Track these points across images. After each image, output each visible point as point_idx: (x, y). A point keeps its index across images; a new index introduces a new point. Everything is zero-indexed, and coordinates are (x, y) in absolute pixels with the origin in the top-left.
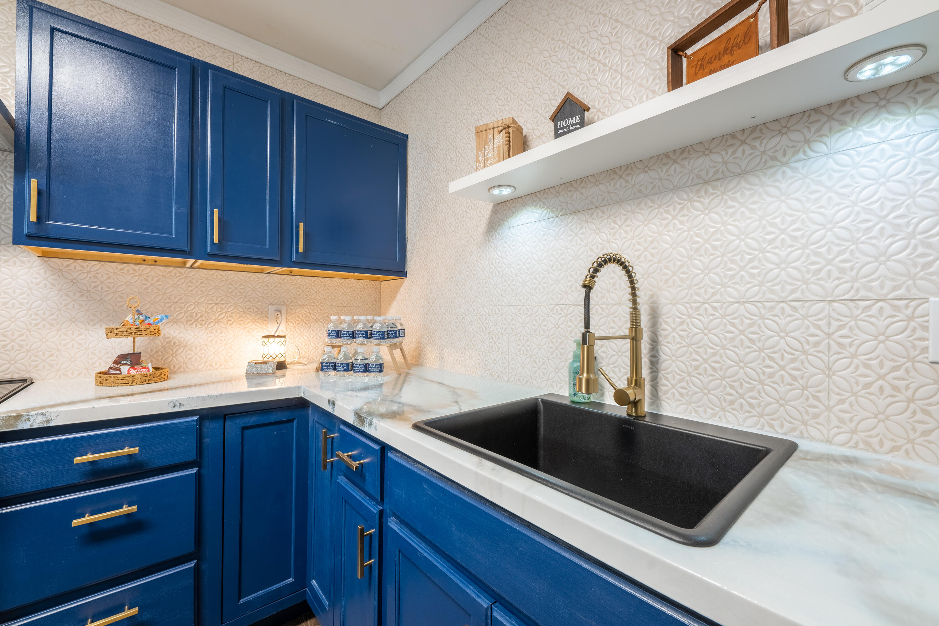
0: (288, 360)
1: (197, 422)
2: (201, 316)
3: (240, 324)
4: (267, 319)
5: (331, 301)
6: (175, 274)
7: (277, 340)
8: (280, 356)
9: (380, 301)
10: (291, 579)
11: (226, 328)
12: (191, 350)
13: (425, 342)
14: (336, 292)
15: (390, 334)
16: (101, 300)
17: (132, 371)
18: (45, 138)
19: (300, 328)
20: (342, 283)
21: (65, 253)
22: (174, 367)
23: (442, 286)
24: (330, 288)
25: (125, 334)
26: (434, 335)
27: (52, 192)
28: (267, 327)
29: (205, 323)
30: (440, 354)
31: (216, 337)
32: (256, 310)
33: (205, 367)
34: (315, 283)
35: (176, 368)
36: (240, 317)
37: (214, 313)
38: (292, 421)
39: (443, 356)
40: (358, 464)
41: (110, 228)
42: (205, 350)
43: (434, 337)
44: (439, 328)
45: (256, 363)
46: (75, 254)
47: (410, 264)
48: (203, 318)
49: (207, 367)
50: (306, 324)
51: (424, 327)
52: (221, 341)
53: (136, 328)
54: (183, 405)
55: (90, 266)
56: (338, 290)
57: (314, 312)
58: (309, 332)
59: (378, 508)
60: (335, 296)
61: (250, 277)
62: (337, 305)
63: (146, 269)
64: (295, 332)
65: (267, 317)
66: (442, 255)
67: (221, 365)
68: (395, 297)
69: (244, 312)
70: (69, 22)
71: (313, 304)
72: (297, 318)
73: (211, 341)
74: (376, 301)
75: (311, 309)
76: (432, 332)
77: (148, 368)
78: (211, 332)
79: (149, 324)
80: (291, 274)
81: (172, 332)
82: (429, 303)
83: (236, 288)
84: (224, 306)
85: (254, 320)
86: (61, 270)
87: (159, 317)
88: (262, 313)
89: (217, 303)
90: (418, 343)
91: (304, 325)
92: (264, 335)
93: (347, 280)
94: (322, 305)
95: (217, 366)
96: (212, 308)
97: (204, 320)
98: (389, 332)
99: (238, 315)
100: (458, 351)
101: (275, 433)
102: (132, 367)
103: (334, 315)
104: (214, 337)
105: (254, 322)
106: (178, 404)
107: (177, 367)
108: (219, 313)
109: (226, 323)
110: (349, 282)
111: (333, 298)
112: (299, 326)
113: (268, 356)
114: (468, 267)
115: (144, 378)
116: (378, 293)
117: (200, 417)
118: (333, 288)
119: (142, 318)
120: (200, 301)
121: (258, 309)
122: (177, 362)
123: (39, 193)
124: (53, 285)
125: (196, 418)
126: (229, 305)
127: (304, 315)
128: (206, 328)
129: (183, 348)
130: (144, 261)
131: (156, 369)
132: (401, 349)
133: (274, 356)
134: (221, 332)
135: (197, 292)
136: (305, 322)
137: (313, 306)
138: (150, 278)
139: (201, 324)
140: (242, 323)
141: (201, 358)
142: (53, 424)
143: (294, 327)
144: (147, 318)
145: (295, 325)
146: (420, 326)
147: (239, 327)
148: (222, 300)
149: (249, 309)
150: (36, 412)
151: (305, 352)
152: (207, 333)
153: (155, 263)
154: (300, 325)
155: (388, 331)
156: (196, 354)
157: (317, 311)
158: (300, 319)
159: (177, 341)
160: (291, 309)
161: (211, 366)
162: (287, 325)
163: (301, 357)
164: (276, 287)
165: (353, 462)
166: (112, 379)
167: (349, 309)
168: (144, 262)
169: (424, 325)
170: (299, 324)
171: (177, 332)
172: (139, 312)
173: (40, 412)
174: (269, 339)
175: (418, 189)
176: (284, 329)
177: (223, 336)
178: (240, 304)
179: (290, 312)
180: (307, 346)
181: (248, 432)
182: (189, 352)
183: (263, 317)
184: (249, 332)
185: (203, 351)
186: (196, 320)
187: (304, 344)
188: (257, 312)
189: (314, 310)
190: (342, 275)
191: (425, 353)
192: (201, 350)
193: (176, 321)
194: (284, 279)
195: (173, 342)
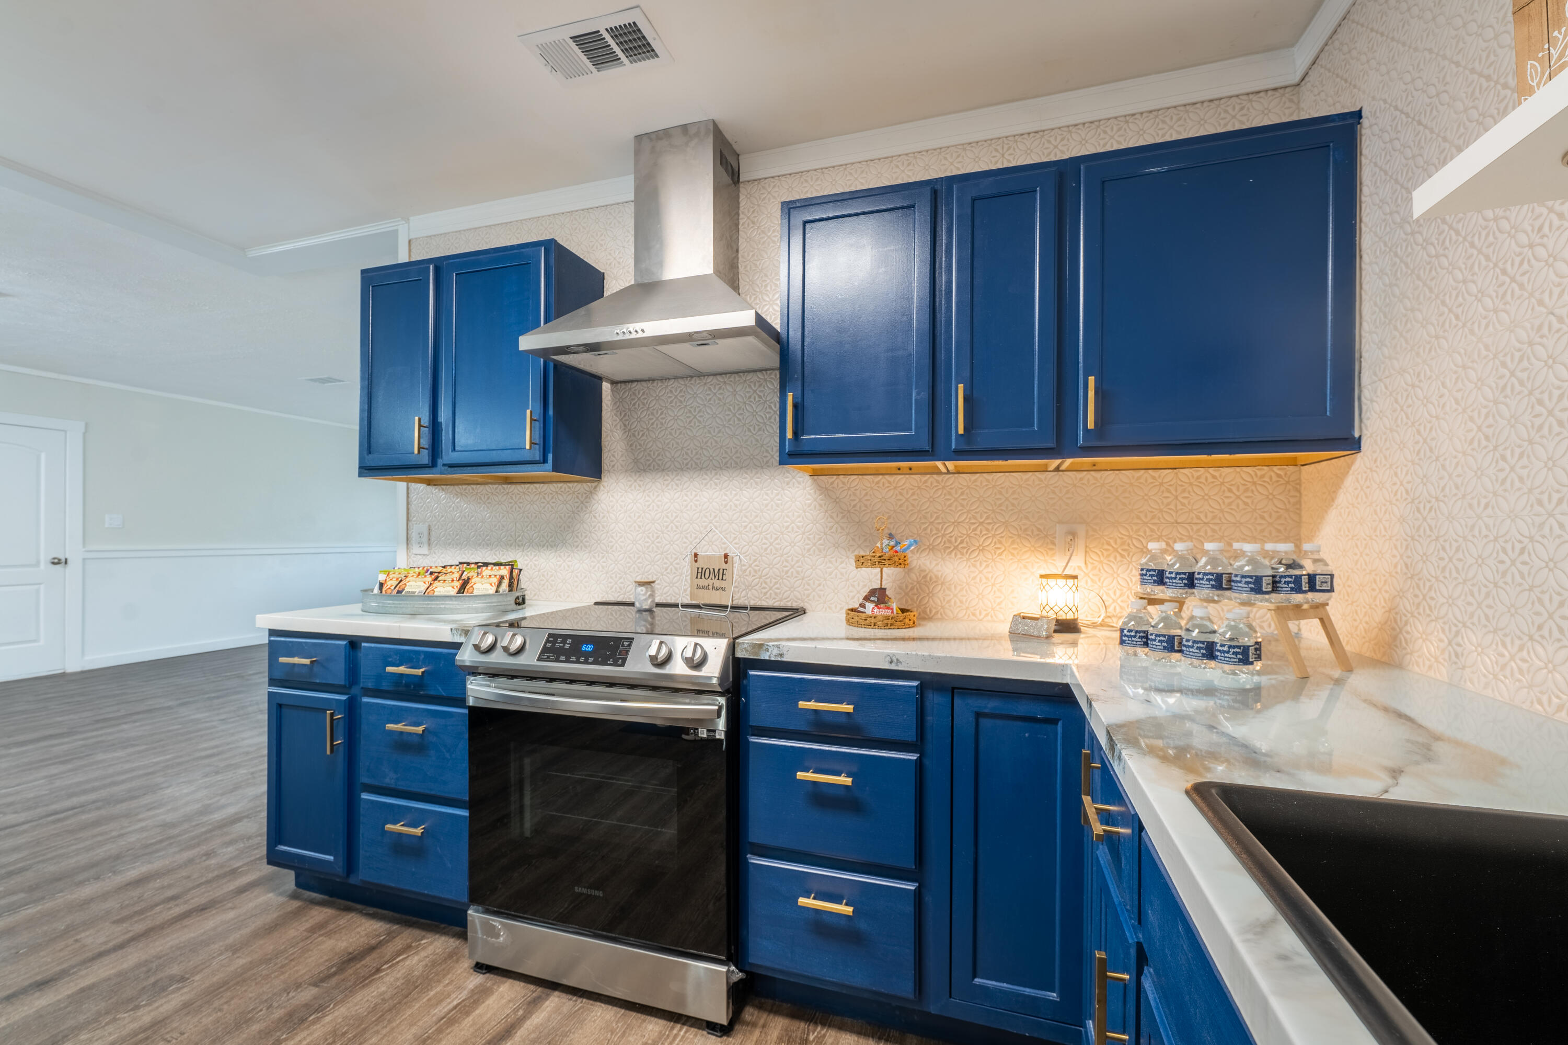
0: (1083, 618)
1: (917, 689)
2: (962, 542)
3: (1013, 555)
4: (1053, 547)
5: (1174, 514)
6: (932, 484)
7: (1061, 582)
8: (1066, 609)
9: (1300, 509)
10: (1055, 995)
11: (993, 560)
12: (949, 589)
13: (1409, 608)
14: (1186, 495)
15: (1280, 582)
16: (860, 521)
17: (876, 610)
18: (799, 347)
19: (1112, 564)
20: (1198, 478)
21: (828, 469)
22: (931, 611)
23: (1457, 464)
24: (1172, 489)
25: (869, 563)
26: (1433, 594)
27: (805, 404)
28: (1054, 560)
29: (967, 552)
30: (1450, 643)
31: (981, 572)
32: (1036, 532)
33: (966, 617)
34: (1141, 481)
35: (933, 614)
36: (1013, 542)
37: (977, 537)
38: (1054, 722)
39: (1459, 650)
40: (1104, 831)
41: (851, 433)
42: (966, 591)
43: (1432, 598)
44: (1447, 574)
45: (1024, 618)
46: (837, 469)
47: (1368, 419)
48: (964, 545)
49: (969, 616)
50: (1122, 556)
51: (1405, 570)
52: (987, 578)
53: (880, 557)
54: (901, 663)
55: (851, 480)
56: (1189, 492)
57: (1139, 536)
58: (1129, 571)
59: (1137, 937)
60: (1183, 504)
61: (1027, 480)
62: (1189, 521)
63: (900, 479)
64: (1102, 571)
65: (1054, 544)
66: (1456, 382)
67: (987, 615)
68: (1333, 500)
69: (1019, 536)
70: (816, 207)
71: (1136, 521)
72: (1106, 547)
73: (974, 578)
74: (1287, 510)
75: (1132, 529)
76: (1428, 584)
77: (892, 609)
78: (974, 566)
79: (896, 552)
80: (1094, 468)
81: (928, 563)
82: (1418, 510)
83: (1007, 499)
84: (990, 527)
85: (1033, 549)
86: (826, 489)
87: (907, 543)
88: (1046, 536)
89: (982, 523)
90: (1390, 611)
91: (1119, 558)
92: (1043, 573)
93: (1211, 470)
94: (1156, 521)
95: (982, 617)
96: (975, 530)
97: (965, 548)
98: (1278, 579)
99: (1011, 540)
100: (1508, 640)
101: (1027, 735)
102: (876, 606)
103: (1182, 540)
104: (977, 572)
105: (1033, 551)
106: (895, 660)
107: (934, 611)
108: (985, 537)
109: (993, 552)
110: (1217, 474)
111: (1179, 507)
112: (1110, 561)
113: (1047, 608)
114: (1540, 402)
115: (886, 621)
116: (1293, 493)
117: (921, 684)
118: (1180, 489)
119: (892, 543)
120: (960, 520)
121: (1039, 530)
122: (934, 605)
123: (795, 406)
124: (821, 506)
125: (915, 683)
126: (998, 525)
127: (1119, 541)
128: (968, 560)
129: (940, 586)
130: (899, 469)
131: (903, 611)
132: (1322, 620)
133: (1056, 609)
134: (987, 566)
135: (956, 507)
136: (1120, 554)
137: (1136, 524)
138: (905, 491)
139: (962, 554)
140: (1015, 552)
141: (961, 602)
142: (786, 659)
143: (1101, 562)
144: (898, 543)
145: (1102, 559)
146: (1396, 567)
147: (1011, 559)
148: (987, 518)
149: (1026, 530)
150: (773, 643)
151: (1121, 608)
152: (969, 567)
153: (910, 472)
154: (1112, 559)
155: (1274, 576)
156: (955, 596)
157: (1145, 532)
158: (1110, 548)
159: (934, 577)
160: (1095, 530)
161: (974, 614)
162: (1088, 559)
163: (1114, 616)
164: (1068, 492)
165: (1098, 824)
166: (856, 619)
167: (1216, 528)
168: (899, 472)
169: (1406, 565)
170: (1108, 556)
171: (934, 563)
172: (891, 537)
173: (776, 643)
174: (1049, 580)
175: (1388, 229)
176: (1083, 565)
177: (990, 572)
178: (1012, 523)
179: (1093, 535)
180: (1125, 597)
181: (985, 723)
182: (947, 592)
183: (1047, 543)
184: (1025, 567)
185: (964, 592)
186: (956, 548)
187: (1118, 593)
188: (1038, 535)
189: (1138, 531)
190: (1198, 461)
191: (1408, 636)
192: (961, 590)
193: (932, 549)
194: (1081, 479)
195: (929, 576)
